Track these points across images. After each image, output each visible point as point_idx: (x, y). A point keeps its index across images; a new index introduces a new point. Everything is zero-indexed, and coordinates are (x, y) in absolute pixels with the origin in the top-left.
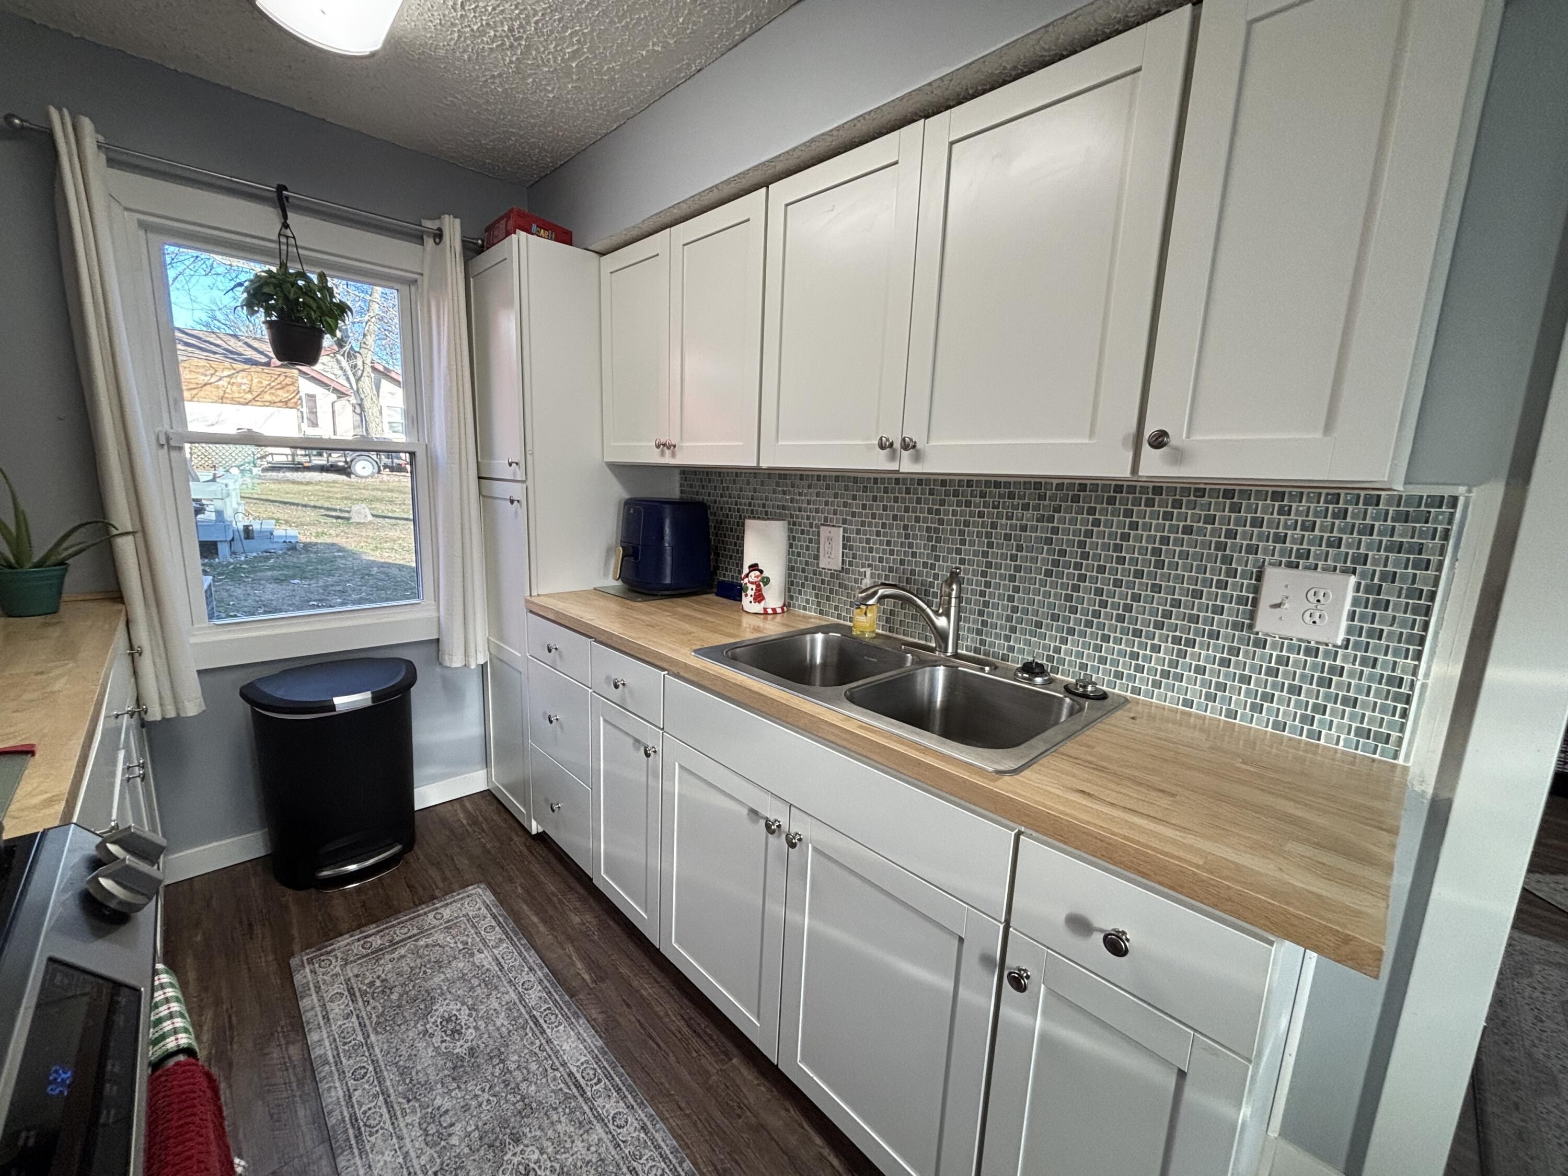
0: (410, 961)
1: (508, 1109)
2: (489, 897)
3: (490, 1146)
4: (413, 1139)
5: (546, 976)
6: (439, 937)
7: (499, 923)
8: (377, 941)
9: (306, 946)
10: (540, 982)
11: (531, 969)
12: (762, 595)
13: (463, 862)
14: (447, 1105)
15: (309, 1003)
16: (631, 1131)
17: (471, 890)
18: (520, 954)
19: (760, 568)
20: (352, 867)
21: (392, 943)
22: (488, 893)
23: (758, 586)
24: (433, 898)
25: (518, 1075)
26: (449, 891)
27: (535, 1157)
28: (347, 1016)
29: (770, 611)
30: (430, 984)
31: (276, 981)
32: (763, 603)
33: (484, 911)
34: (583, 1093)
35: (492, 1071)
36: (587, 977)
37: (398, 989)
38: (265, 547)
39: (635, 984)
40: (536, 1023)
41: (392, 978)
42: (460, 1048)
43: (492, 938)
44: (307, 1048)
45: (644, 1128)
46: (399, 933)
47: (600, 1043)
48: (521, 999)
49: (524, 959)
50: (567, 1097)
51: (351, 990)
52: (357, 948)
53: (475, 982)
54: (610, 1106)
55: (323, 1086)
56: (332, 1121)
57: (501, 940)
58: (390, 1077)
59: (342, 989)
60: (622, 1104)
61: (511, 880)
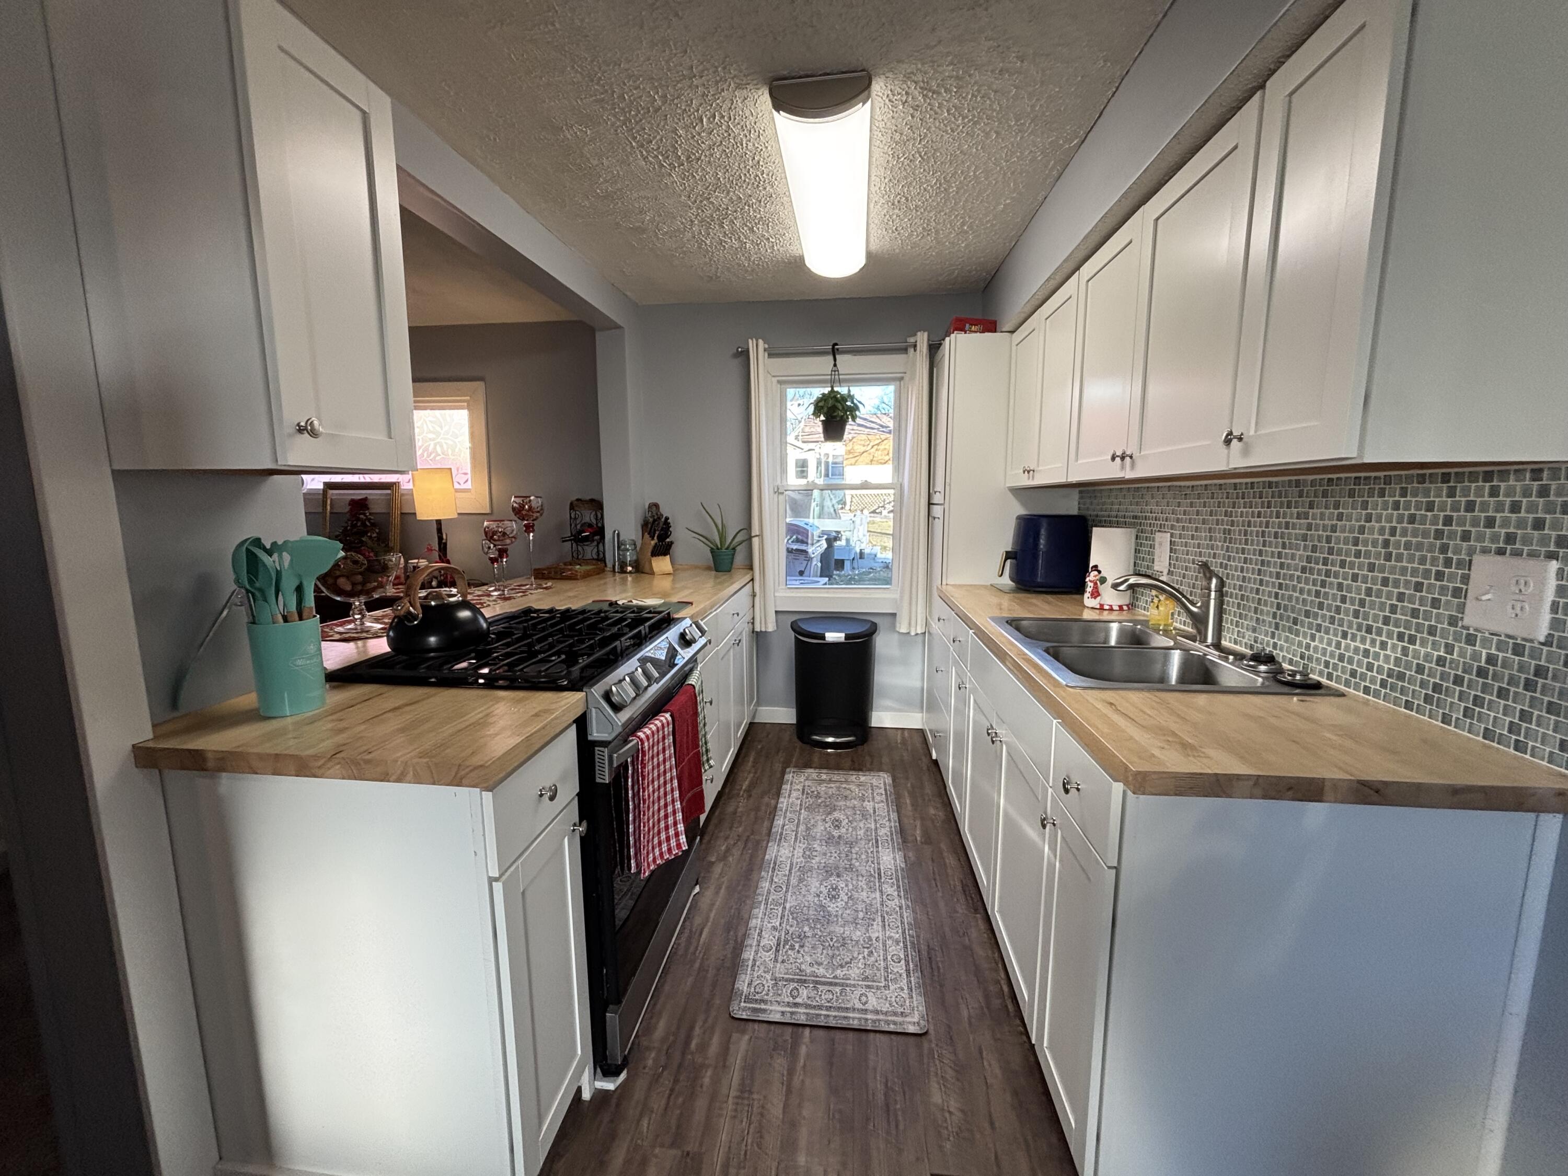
0: (834, 791)
1: (842, 864)
2: (889, 780)
3: (827, 871)
4: (799, 852)
5: (895, 827)
6: (853, 787)
7: (886, 794)
8: (824, 777)
9: (795, 767)
10: (891, 827)
11: (889, 820)
12: (1098, 592)
13: (885, 759)
14: (818, 849)
15: (786, 787)
16: (894, 904)
17: (881, 774)
18: (888, 811)
19: (1099, 568)
20: (830, 740)
21: (830, 780)
22: (890, 779)
23: (1096, 584)
24: (860, 770)
25: (854, 856)
26: (870, 770)
27: (843, 886)
28: (797, 799)
29: (1106, 607)
30: (837, 803)
31: (778, 775)
32: (1099, 598)
33: (882, 785)
34: (880, 878)
35: (844, 848)
36: (919, 839)
37: (823, 799)
38: (870, 566)
39: (945, 854)
40: (877, 841)
41: (822, 793)
42: (836, 833)
43: (878, 798)
44: (777, 803)
45: (901, 908)
46: (836, 778)
47: (903, 865)
48: (876, 829)
49: (889, 815)
50: (871, 875)
51: (803, 790)
52: (814, 776)
53: (858, 812)
54: (889, 890)
55: (776, 818)
56: (773, 830)
57: (882, 801)
58: (802, 828)
59: (801, 788)
60: (896, 893)
61: (907, 779)
